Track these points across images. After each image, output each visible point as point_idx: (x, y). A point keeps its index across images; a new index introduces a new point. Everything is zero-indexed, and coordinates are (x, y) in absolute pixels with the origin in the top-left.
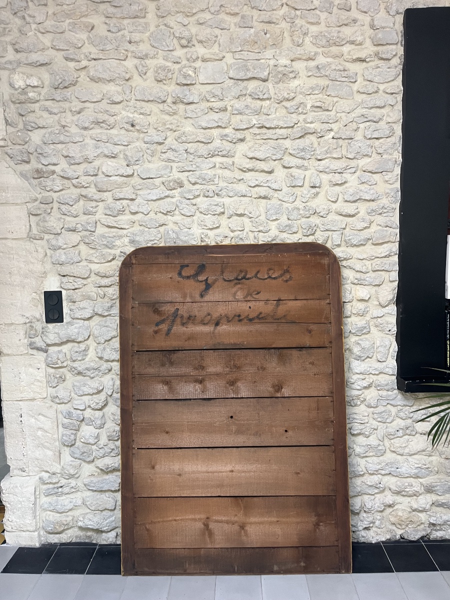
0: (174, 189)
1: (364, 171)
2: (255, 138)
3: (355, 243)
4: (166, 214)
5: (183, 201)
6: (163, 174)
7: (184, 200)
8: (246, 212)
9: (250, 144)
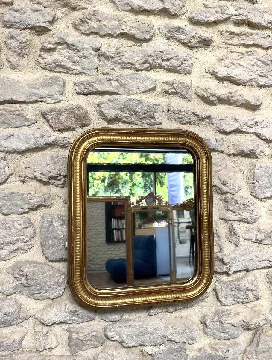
0: (69, 129)
2: (231, 42)
4: (47, 183)
6: (44, 95)
9: (221, 53)
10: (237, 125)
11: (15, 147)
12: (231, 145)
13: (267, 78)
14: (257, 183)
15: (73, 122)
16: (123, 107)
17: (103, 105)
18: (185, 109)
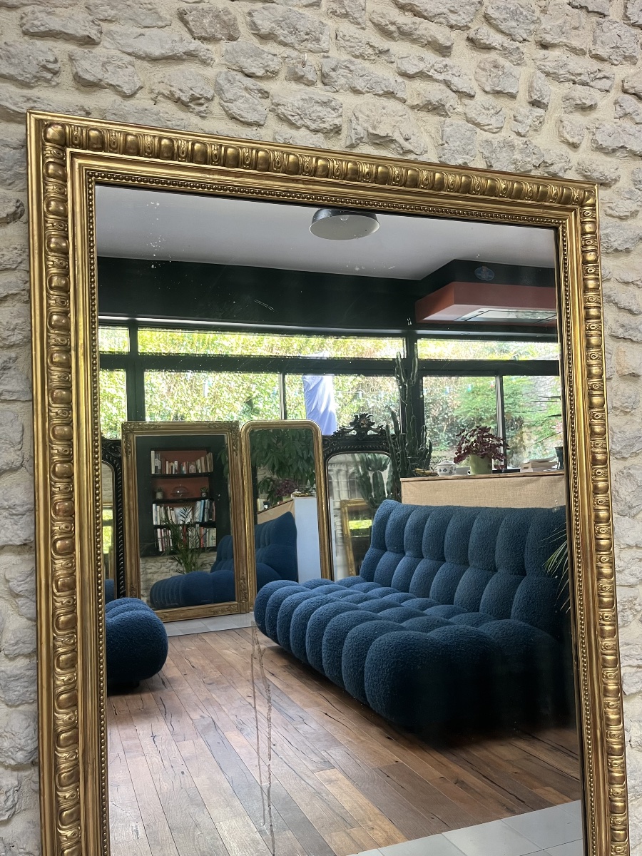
0: (212, 39)
1: (625, 92)
3: (616, 245)
4: (185, 107)
5: (238, 77)
7: (240, 76)
8: (397, 136)
10: (422, 66)
11: (148, 51)
12: (415, 95)
13: (460, 15)
14: (446, 145)
15: (217, 30)
16: (281, 19)
17: (256, 13)
18: (358, 37)
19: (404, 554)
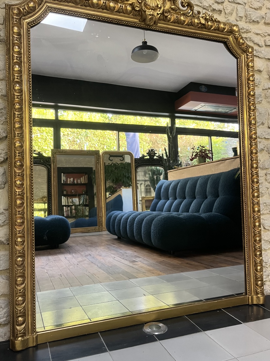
19: (169, 199)
